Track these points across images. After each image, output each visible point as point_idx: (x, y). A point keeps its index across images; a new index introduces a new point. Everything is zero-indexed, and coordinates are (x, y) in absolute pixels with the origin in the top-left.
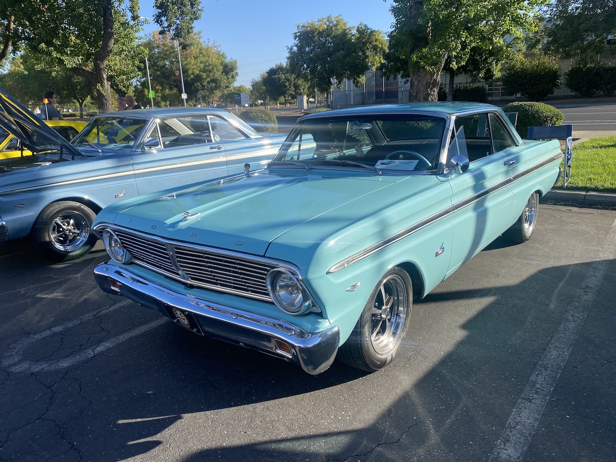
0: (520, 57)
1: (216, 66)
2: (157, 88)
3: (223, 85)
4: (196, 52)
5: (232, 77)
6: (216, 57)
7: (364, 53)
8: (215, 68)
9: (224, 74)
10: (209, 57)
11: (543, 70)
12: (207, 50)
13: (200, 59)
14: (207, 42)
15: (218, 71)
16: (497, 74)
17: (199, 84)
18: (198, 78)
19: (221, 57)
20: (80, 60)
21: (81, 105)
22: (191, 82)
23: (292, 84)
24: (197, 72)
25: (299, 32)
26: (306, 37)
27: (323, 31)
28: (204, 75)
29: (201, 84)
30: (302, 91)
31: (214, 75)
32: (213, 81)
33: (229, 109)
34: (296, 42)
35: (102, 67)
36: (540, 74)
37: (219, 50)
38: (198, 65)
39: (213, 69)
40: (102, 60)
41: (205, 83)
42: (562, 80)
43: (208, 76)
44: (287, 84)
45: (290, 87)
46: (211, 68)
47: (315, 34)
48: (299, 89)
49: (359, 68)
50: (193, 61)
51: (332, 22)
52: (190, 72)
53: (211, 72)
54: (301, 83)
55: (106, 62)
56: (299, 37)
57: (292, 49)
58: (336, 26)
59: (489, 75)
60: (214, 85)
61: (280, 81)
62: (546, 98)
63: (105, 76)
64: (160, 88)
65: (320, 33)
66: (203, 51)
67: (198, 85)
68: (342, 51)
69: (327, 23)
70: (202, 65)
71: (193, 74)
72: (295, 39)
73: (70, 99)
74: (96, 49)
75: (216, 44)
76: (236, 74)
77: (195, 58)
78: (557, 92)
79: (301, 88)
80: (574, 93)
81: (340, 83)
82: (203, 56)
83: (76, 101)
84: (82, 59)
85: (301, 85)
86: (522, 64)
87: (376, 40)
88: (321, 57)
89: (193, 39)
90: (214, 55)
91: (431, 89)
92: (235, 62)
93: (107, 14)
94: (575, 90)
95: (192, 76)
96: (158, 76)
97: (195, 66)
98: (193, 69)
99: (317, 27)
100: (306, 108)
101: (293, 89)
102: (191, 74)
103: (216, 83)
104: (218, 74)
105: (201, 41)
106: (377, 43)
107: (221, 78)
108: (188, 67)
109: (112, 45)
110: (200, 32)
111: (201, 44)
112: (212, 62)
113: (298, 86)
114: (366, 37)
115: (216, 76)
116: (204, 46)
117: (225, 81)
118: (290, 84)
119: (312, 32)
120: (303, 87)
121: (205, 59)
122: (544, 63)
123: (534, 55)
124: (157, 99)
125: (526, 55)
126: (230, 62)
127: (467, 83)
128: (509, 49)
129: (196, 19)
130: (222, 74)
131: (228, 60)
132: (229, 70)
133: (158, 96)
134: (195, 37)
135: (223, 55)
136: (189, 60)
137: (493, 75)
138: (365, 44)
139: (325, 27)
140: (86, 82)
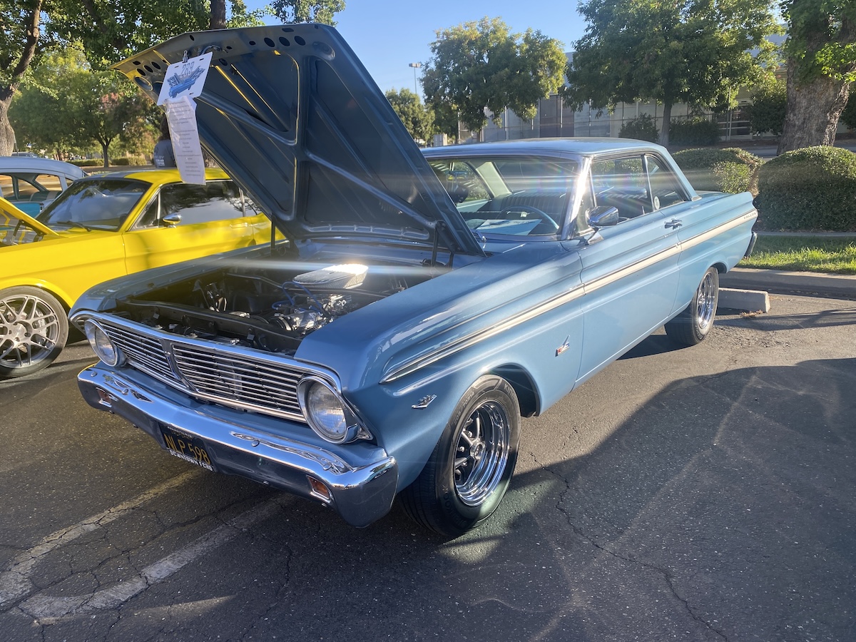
0: (771, 78)
7: (535, 73)
16: (734, 103)
21: (105, 148)
23: (410, 119)
25: (439, 42)
26: (450, 49)
27: (476, 40)
30: (424, 128)
34: (434, 56)
44: (403, 119)
47: (465, 44)
48: (420, 126)
49: (530, 93)
51: (488, 27)
54: (422, 117)
56: (440, 49)
57: (427, 67)
58: (494, 32)
59: (722, 105)
65: (471, 43)
68: (506, 69)
69: (481, 28)
72: (433, 51)
73: (89, 141)
79: (422, 125)
81: (496, 116)
83: (96, 142)
85: (423, 120)
86: (775, 87)
87: (553, 53)
88: (474, 77)
99: (468, 34)
101: (411, 125)
106: (554, 58)
113: (419, 122)
114: (539, 49)
118: (407, 119)
119: (460, 42)
120: (425, 124)
127: (687, 115)
128: (756, 66)
129: (337, 10)
137: (727, 104)
138: (536, 59)
139: (478, 34)
140: (115, 115)
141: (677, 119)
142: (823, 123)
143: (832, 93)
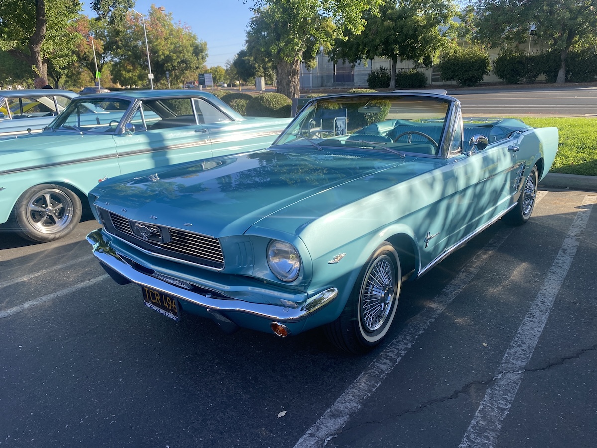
0: (454, 45)
1: (186, 47)
2: (128, 67)
3: (193, 65)
4: (166, 34)
5: (202, 58)
6: (187, 38)
8: (185, 50)
9: (194, 55)
10: (179, 38)
11: (473, 58)
12: (178, 31)
13: (170, 40)
14: (178, 24)
15: (188, 52)
16: (436, 61)
17: (169, 64)
18: (168, 59)
19: (192, 39)
20: (15, 43)
22: (161, 63)
23: (261, 66)
24: (167, 53)
28: (174, 56)
29: (172, 64)
31: (184, 57)
32: (183, 61)
33: (208, 88)
35: (36, 50)
36: (470, 62)
37: (190, 31)
38: (169, 46)
39: (183, 50)
40: (37, 43)
41: (175, 64)
42: (490, 67)
43: (178, 57)
45: (259, 69)
46: (181, 49)
48: (268, 70)
50: (163, 42)
52: (160, 53)
53: (181, 53)
54: (270, 65)
55: (40, 46)
59: (428, 61)
60: (184, 65)
61: (250, 62)
62: (477, 84)
63: (40, 58)
64: (132, 67)
66: (174, 33)
67: (169, 66)
70: (172, 47)
71: (163, 54)
74: (30, 34)
75: (187, 26)
76: (207, 55)
77: (166, 39)
78: (486, 78)
79: (270, 70)
80: (501, 80)
82: (174, 37)
84: (17, 43)
86: (455, 52)
89: (164, 21)
90: (185, 36)
91: (292, 76)
92: (206, 44)
93: (39, 4)
94: (502, 77)
95: (162, 57)
96: (130, 56)
97: (166, 47)
98: (164, 50)
100: (264, 89)
102: (162, 55)
103: (186, 64)
104: (188, 55)
105: (172, 22)
107: (191, 59)
108: (159, 47)
109: (45, 31)
110: (170, 14)
111: (171, 26)
112: (182, 43)
113: (267, 67)
115: (186, 57)
116: (175, 27)
117: (195, 62)
121: (175, 41)
122: (475, 51)
123: (466, 44)
124: (134, 78)
125: (459, 44)
126: (201, 44)
127: (409, 68)
128: (444, 38)
130: (192, 55)
131: (198, 42)
132: (198, 51)
133: (135, 75)
134: (166, 18)
135: (194, 38)
136: (159, 41)
137: (431, 62)
141: (400, 70)
142: (288, 81)
143: (289, 67)
